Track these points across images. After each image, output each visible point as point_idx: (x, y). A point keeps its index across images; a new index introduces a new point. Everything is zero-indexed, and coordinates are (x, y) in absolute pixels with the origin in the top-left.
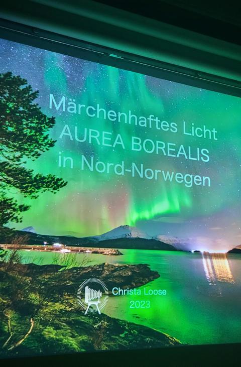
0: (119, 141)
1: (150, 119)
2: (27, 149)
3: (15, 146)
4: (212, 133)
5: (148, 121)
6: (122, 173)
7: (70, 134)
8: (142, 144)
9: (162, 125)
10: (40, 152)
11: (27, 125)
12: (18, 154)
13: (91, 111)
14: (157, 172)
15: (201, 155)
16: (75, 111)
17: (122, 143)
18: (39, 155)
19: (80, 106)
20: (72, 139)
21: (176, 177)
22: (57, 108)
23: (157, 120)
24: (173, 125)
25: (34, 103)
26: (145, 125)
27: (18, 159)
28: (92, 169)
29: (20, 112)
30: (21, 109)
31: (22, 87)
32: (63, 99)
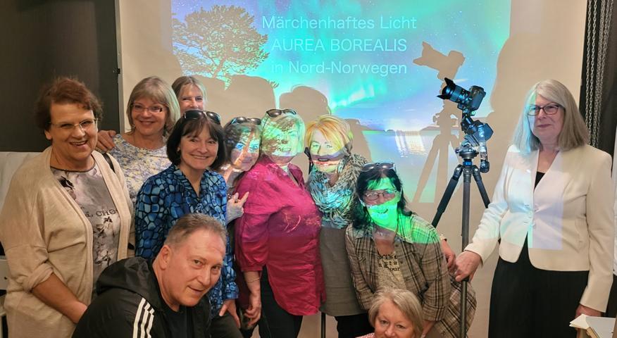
0: (320, 45)
1: (348, 21)
2: (249, 63)
3: (240, 62)
4: (411, 23)
5: (346, 23)
6: (323, 71)
7: (279, 46)
8: (340, 45)
9: (359, 24)
10: (258, 63)
11: (247, 44)
12: (243, 67)
13: (296, 24)
14: (353, 66)
15: (398, 45)
16: (283, 27)
17: (322, 46)
18: (257, 66)
19: (286, 21)
20: (281, 49)
21: (372, 68)
22: (269, 27)
23: (354, 20)
24: (371, 22)
25: (251, 26)
26: (343, 27)
27: (243, 71)
28: (297, 71)
29: (242, 36)
30: (243, 33)
31: (242, 15)
32: (273, 17)
